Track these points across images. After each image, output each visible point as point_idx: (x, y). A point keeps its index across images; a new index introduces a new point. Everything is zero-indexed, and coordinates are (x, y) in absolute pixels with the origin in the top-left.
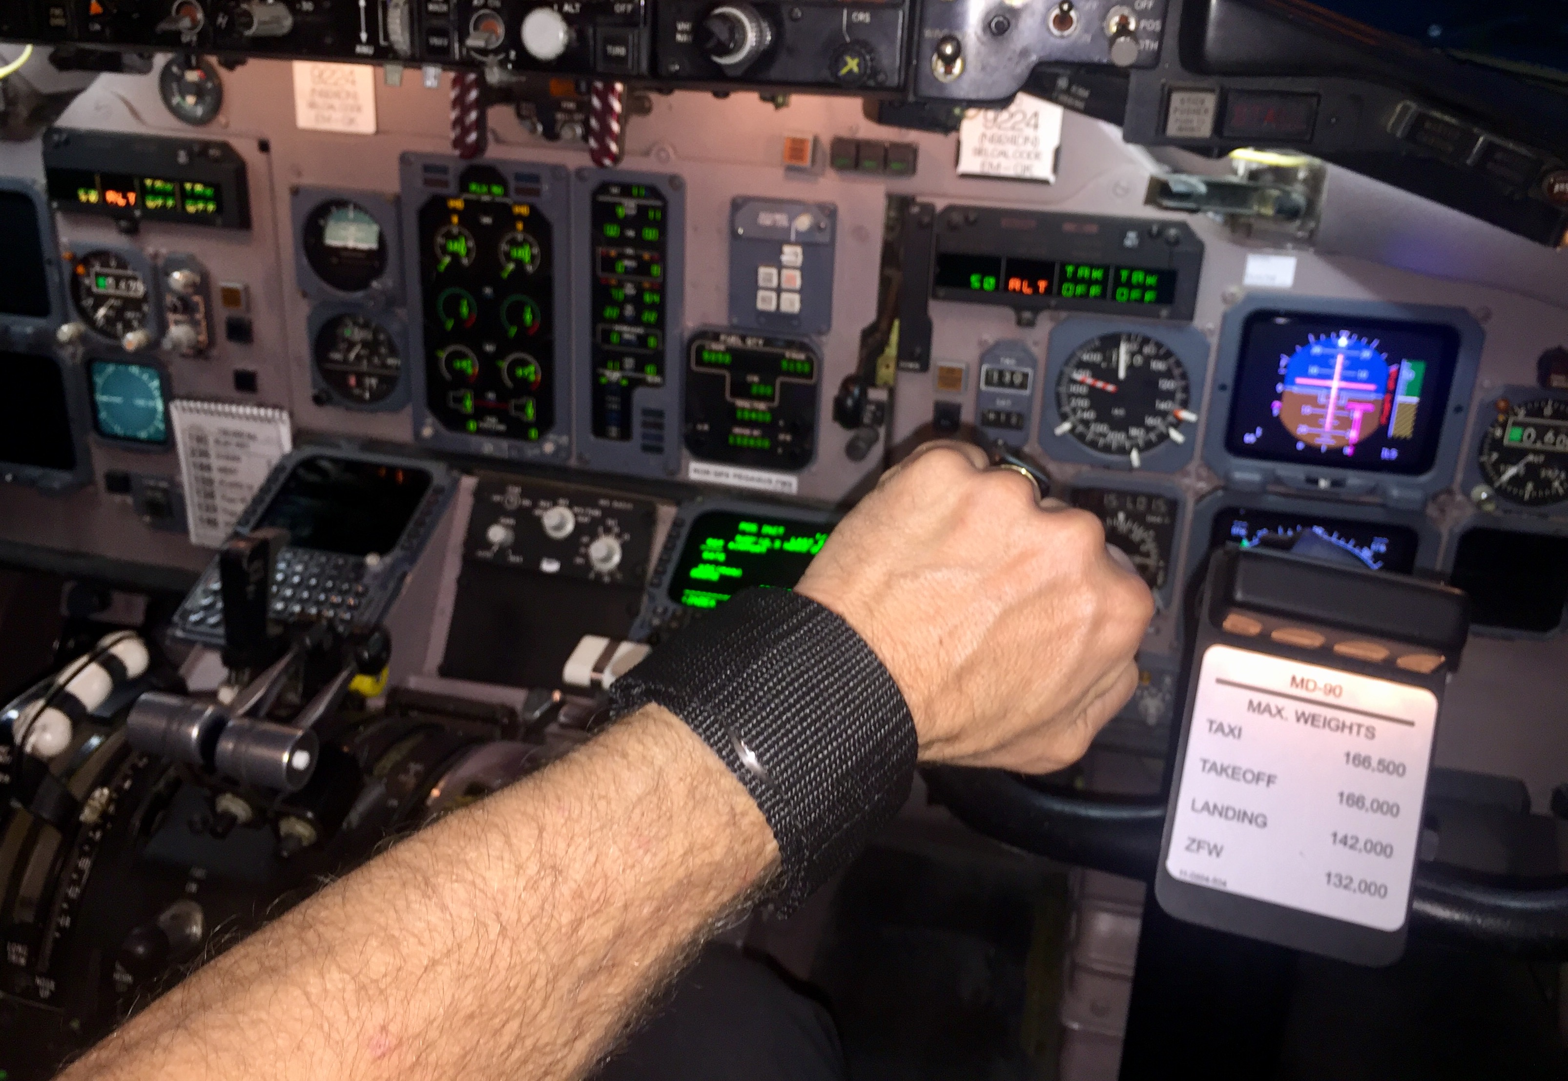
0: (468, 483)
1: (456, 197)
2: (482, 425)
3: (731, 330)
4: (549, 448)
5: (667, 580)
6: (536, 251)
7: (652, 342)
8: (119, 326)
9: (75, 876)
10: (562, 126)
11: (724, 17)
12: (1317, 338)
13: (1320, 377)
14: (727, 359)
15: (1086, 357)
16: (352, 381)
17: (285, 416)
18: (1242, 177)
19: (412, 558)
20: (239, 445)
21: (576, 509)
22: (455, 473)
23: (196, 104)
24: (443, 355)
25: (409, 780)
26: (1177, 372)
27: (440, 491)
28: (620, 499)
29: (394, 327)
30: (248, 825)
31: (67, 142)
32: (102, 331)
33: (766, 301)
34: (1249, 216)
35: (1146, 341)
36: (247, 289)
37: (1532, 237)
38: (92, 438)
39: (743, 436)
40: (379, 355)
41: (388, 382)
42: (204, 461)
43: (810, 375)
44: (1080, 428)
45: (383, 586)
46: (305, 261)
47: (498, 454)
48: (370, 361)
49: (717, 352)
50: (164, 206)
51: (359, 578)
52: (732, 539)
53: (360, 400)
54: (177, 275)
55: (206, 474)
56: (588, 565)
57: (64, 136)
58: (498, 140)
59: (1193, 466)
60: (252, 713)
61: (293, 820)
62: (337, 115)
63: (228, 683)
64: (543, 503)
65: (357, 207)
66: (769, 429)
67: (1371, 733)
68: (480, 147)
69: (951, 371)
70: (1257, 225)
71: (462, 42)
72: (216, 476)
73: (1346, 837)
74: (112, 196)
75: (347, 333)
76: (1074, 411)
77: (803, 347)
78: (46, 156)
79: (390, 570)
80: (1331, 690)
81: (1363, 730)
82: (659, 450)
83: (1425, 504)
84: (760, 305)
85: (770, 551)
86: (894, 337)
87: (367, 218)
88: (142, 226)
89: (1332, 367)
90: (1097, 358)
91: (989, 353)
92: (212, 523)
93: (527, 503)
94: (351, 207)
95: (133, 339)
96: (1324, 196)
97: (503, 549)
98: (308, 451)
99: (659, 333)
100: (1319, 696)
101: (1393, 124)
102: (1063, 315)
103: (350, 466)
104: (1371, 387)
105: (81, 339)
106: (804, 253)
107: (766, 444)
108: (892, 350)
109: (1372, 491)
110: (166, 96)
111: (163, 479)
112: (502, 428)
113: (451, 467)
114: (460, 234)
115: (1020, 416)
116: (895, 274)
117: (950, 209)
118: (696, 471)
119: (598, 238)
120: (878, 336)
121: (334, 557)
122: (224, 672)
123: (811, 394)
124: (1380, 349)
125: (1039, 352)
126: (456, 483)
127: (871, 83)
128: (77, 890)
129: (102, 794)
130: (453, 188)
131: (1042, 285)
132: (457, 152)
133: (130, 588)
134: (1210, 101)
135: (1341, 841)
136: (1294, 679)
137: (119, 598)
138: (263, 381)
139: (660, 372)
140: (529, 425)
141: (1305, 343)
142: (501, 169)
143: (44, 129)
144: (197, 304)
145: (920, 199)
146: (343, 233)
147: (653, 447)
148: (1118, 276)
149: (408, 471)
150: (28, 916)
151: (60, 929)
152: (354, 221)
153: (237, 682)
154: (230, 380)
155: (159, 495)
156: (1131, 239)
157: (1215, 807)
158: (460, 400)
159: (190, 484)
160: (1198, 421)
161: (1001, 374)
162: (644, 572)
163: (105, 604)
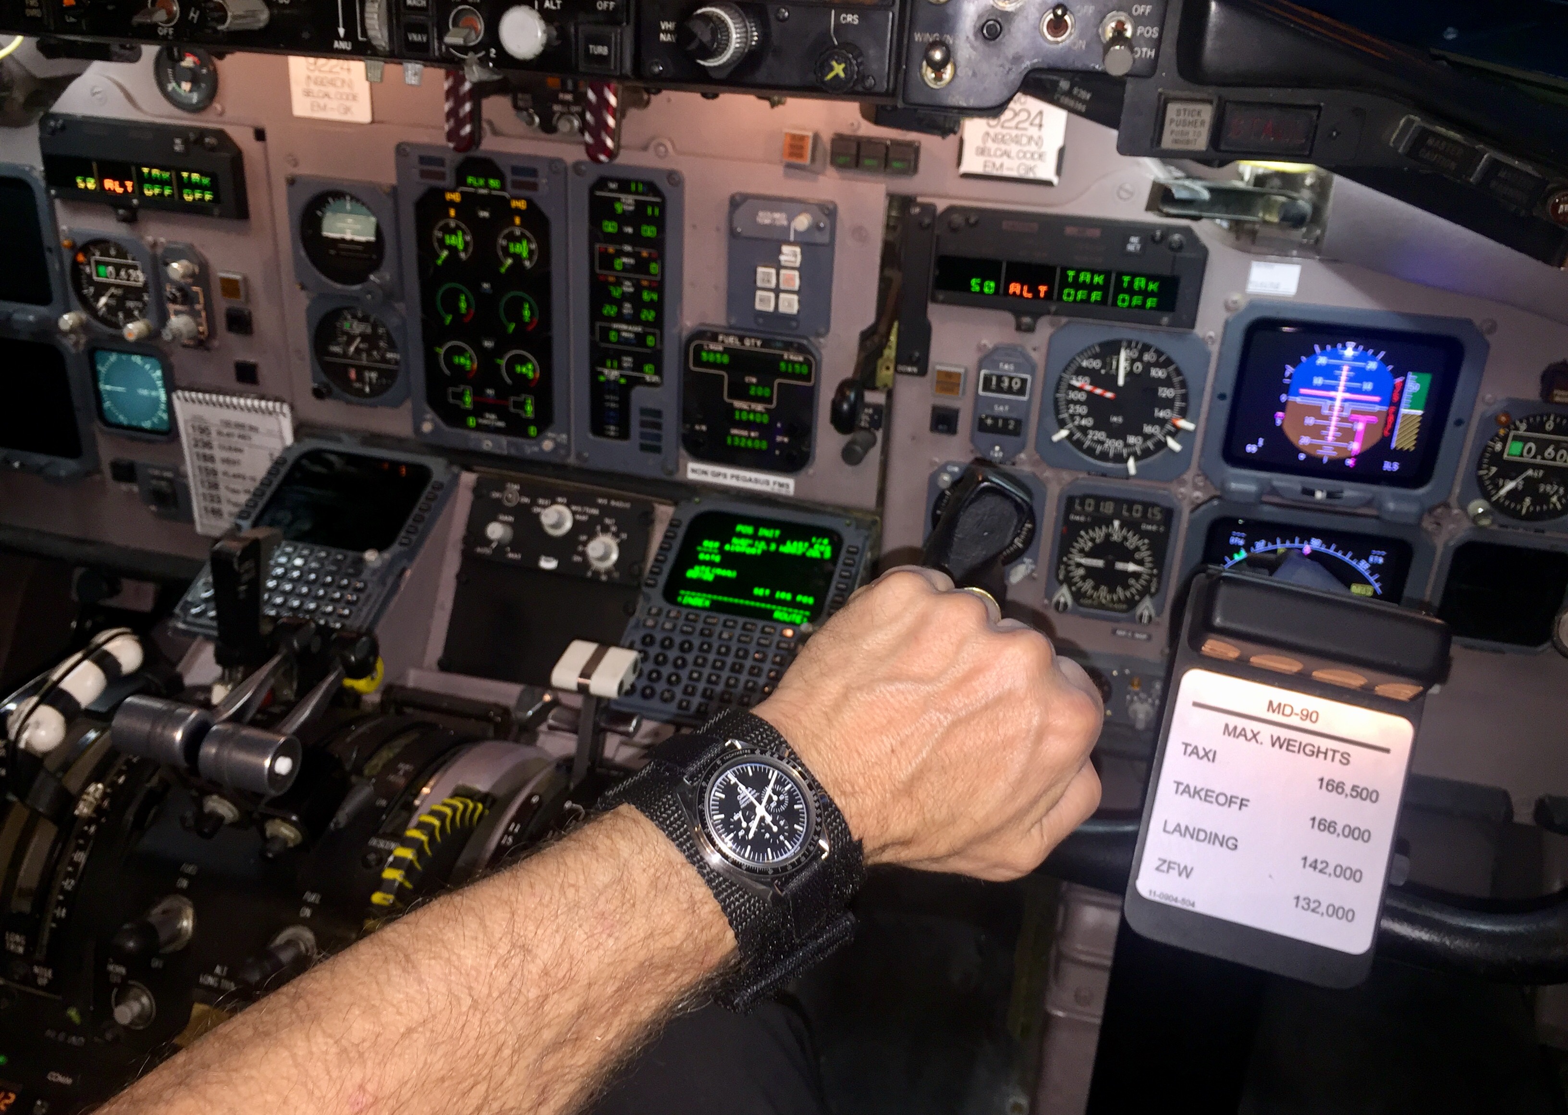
0: (468, 478)
1: (453, 191)
2: (481, 421)
3: (729, 330)
4: (548, 445)
5: (662, 580)
6: (533, 246)
7: (650, 341)
8: (121, 315)
9: (70, 869)
10: (559, 119)
11: (706, 17)
12: (1323, 348)
13: (1324, 387)
14: (726, 359)
15: (1085, 364)
16: (353, 374)
17: (286, 409)
18: (1248, 183)
19: (410, 554)
20: (242, 437)
21: (574, 508)
22: (455, 469)
23: (191, 91)
24: (441, 351)
25: (399, 780)
26: (1176, 380)
27: (439, 486)
28: (617, 499)
29: (393, 321)
30: (233, 824)
31: (63, 128)
32: (103, 320)
33: (764, 302)
34: (1254, 223)
35: (1146, 348)
36: (245, 280)
37: (1537, 257)
38: (97, 426)
39: (740, 437)
40: (378, 348)
41: (388, 376)
42: (207, 451)
43: (807, 378)
44: (1078, 435)
45: (382, 582)
46: (303, 253)
47: (498, 451)
48: (369, 355)
49: (715, 352)
50: (161, 194)
51: (357, 574)
52: (729, 542)
53: (360, 393)
54: (175, 265)
55: (210, 465)
56: (586, 563)
57: (61, 122)
58: (495, 132)
59: (1188, 476)
60: (237, 718)
61: (278, 821)
62: (333, 104)
63: (222, 680)
64: (541, 501)
65: (353, 198)
66: (766, 431)
67: (1346, 760)
68: (474, 139)
69: (949, 375)
70: (1263, 231)
71: (440, 39)
72: (220, 467)
73: (1316, 861)
74: (109, 184)
75: (347, 326)
76: (1072, 416)
77: (801, 349)
78: (42, 141)
79: (389, 566)
80: (1307, 716)
81: (1338, 756)
82: (657, 450)
83: (1420, 518)
84: (759, 306)
85: (765, 553)
86: (893, 338)
87: (364, 209)
88: (141, 214)
89: (1337, 378)
90: (1096, 364)
91: (988, 358)
92: (217, 513)
93: (526, 500)
94: (348, 198)
95: (133, 329)
96: (1330, 204)
97: (501, 546)
98: (311, 444)
99: (657, 332)
100: (1295, 721)
101: (1396, 139)
102: (1064, 320)
103: (351, 459)
104: (1377, 399)
105: (82, 327)
106: (803, 253)
107: (764, 445)
108: (890, 353)
109: (1369, 503)
110: (161, 84)
111: (168, 470)
112: (501, 424)
113: (451, 463)
114: (458, 227)
115: (1019, 423)
116: (895, 275)
117: (951, 210)
118: (694, 471)
119: (596, 234)
120: (876, 339)
121: (333, 551)
122: (218, 670)
123: (809, 397)
124: (1385, 361)
125: (1038, 357)
126: (456, 477)
127: (859, 88)
128: (73, 882)
129: (97, 789)
130: (450, 180)
131: (1043, 289)
132: (451, 145)
133: (140, 576)
134: (1207, 113)
135: (1310, 866)
136: (1271, 703)
137: (128, 585)
138: (263, 372)
139: (658, 371)
140: (529, 422)
141: (1311, 353)
142: (500, 163)
143: (41, 114)
144: (197, 293)
145: (920, 200)
146: (340, 225)
147: (652, 447)
148: (1119, 281)
149: (409, 466)
150: (25, 906)
151: (55, 919)
152: (351, 212)
153: (231, 680)
154: (232, 372)
155: (163, 484)
156: (1134, 244)
157: (1187, 828)
158: (460, 396)
159: (194, 475)
160: (1195, 430)
161: (1000, 379)
162: (641, 570)
163: (115, 591)
